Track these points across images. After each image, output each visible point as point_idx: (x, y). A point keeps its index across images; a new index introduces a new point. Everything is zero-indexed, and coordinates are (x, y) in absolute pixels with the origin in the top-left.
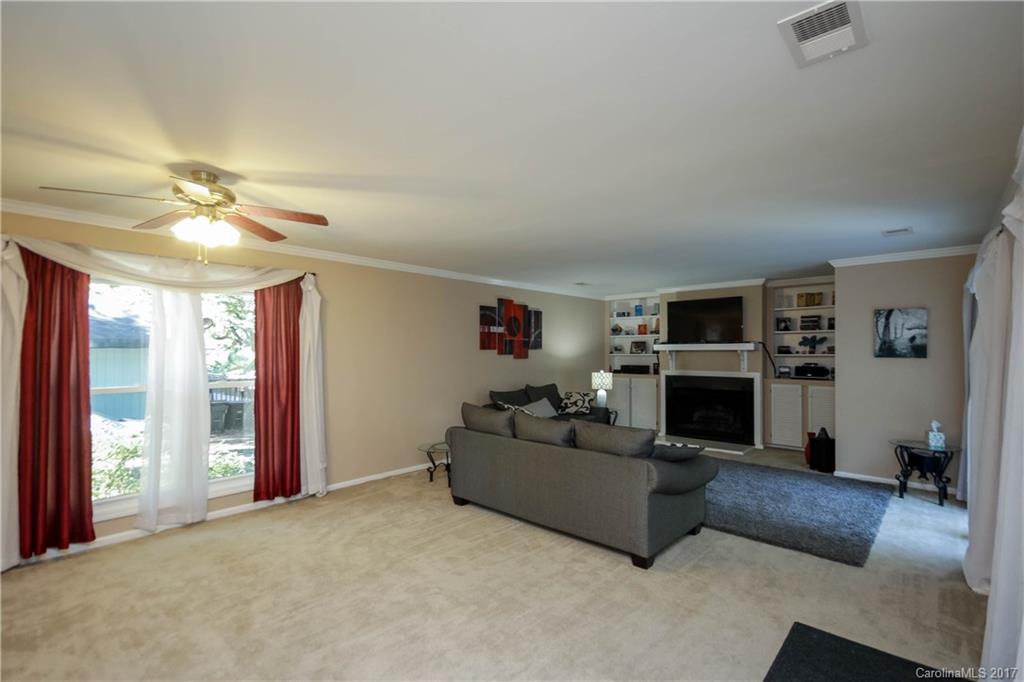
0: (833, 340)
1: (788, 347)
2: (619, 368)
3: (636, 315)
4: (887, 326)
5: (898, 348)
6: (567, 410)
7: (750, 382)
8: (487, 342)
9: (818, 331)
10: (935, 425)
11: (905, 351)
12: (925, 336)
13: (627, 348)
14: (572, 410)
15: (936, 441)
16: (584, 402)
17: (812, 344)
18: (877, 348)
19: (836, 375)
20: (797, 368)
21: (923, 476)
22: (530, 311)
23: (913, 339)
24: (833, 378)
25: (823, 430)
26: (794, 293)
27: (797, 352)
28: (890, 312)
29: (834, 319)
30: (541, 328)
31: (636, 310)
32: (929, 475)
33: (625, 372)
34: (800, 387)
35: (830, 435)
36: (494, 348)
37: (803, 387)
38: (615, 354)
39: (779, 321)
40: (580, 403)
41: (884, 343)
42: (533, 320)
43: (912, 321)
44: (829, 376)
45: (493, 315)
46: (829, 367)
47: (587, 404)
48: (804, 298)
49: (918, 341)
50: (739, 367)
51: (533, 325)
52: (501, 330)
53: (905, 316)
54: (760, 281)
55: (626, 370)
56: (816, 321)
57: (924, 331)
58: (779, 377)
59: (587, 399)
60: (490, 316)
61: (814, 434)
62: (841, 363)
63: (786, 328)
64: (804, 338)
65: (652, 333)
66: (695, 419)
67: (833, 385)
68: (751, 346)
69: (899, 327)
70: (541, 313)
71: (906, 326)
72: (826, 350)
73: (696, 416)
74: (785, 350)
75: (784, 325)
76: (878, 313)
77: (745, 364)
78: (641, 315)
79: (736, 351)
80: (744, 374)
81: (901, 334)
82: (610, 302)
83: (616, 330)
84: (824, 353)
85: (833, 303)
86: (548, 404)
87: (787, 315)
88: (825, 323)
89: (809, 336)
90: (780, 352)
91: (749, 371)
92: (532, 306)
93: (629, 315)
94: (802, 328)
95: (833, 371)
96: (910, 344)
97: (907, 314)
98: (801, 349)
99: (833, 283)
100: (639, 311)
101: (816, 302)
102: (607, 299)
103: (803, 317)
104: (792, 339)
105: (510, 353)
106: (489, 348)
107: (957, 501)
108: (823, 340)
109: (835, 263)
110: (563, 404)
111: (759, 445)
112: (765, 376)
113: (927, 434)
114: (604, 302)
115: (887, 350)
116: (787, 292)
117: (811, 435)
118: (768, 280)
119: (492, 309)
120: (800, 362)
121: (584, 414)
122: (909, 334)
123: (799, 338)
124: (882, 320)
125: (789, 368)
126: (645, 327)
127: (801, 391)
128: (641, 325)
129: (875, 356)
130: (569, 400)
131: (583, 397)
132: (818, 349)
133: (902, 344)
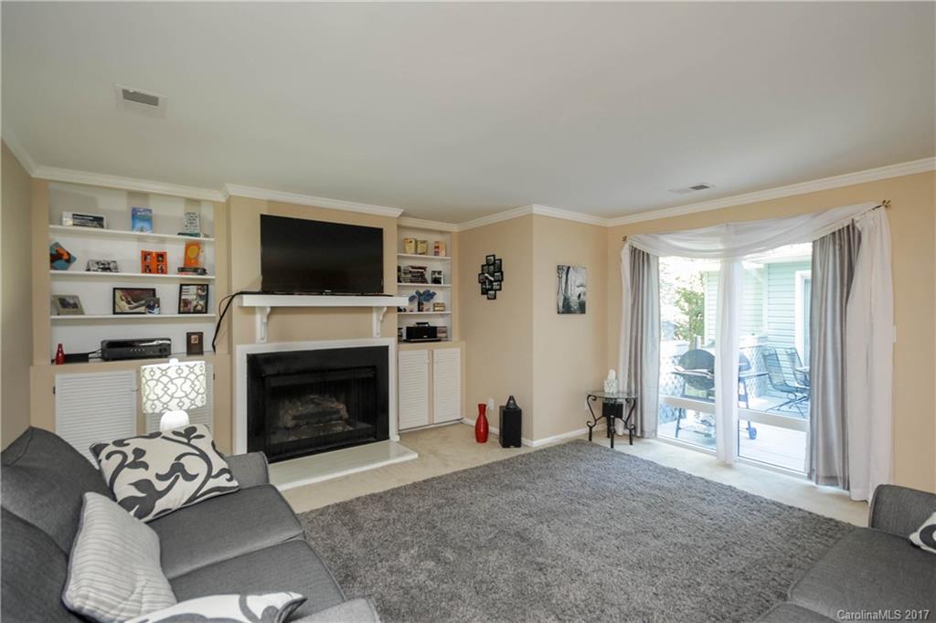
4: (567, 282)
5: (572, 304)
7: (385, 350)
9: (426, 285)
10: (612, 374)
11: (576, 307)
12: (585, 294)
18: (561, 304)
20: (408, 329)
23: (579, 296)
28: (569, 268)
37: (429, 351)
38: (65, 316)
41: (564, 298)
43: (580, 279)
49: (582, 299)
50: (372, 331)
53: (577, 274)
54: (396, 213)
56: (422, 273)
57: (585, 289)
69: (573, 283)
71: (577, 284)
76: (561, 268)
77: (376, 327)
80: (378, 341)
81: (574, 293)
83: (56, 259)
89: (421, 290)
91: (382, 337)
94: (411, 282)
96: (578, 301)
97: (577, 271)
98: (409, 306)
101: (421, 251)
102: (39, 174)
103: (412, 267)
111: (395, 436)
112: (399, 342)
115: (566, 309)
122: (578, 291)
124: (564, 275)
126: (161, 256)
127: (427, 356)
128: (149, 254)
129: (559, 313)
130: (146, 466)
131: (188, 444)
132: (427, 305)
133: (574, 301)
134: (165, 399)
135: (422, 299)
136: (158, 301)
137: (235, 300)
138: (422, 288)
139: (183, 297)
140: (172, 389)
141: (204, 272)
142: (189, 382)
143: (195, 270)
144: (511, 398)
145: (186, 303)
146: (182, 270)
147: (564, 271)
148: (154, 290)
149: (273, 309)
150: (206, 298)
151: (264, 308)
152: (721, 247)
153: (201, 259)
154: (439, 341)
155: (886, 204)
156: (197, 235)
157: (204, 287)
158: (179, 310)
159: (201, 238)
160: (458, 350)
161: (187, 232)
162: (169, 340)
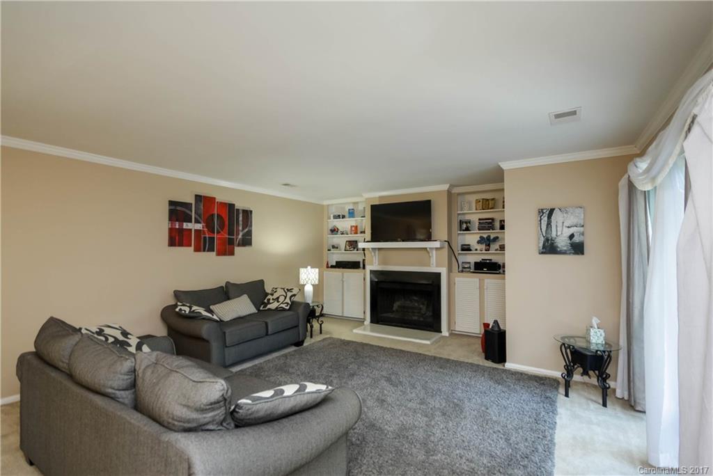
0: (504, 239)
1: (469, 245)
2: (334, 264)
3: (349, 217)
4: (549, 224)
5: (559, 245)
6: (269, 306)
7: (438, 275)
8: (178, 238)
9: (491, 231)
10: (595, 321)
11: (565, 248)
12: (583, 234)
13: (343, 247)
14: (273, 306)
15: (597, 339)
16: (286, 297)
17: (487, 242)
18: (541, 245)
19: (506, 269)
20: (476, 263)
21: (585, 373)
22: (238, 210)
23: (572, 236)
24: (504, 271)
25: (496, 322)
26: (473, 198)
27: (476, 250)
28: (552, 211)
29: (504, 221)
30: (251, 226)
31: (349, 213)
32: (591, 373)
33: (339, 268)
34: (477, 279)
35: (502, 327)
36: (190, 245)
37: (480, 280)
38: (333, 251)
39: (461, 222)
40: (281, 299)
41: (547, 240)
42: (241, 219)
43: (571, 220)
44: (501, 271)
45: (188, 212)
46: (500, 262)
47: (288, 300)
48: (481, 203)
49: (577, 239)
50: (430, 263)
51: (241, 223)
52: (199, 226)
53: (565, 215)
54: (445, 187)
55: (340, 265)
56: (490, 223)
57: (581, 229)
58: (462, 271)
59: (289, 294)
60: (184, 212)
61: (489, 325)
62: (510, 259)
63: (467, 229)
64: (481, 237)
65: (361, 232)
66: (394, 309)
67: (504, 279)
68: (437, 244)
69: (560, 224)
70: (251, 212)
71: (567, 224)
72: (498, 247)
73: (396, 305)
74: (466, 248)
75: (465, 226)
76: (541, 212)
77: (433, 260)
78: (353, 217)
79: (426, 248)
80: (433, 269)
81: (561, 232)
82: (328, 205)
83: (334, 231)
84: (496, 250)
85: (504, 208)
86: (249, 300)
87: (467, 218)
88: (497, 225)
90: (463, 250)
91: (437, 266)
92: (240, 205)
93: (344, 217)
94: (479, 229)
95: (504, 267)
96: (569, 241)
97: (567, 213)
98: (479, 247)
99: (503, 190)
100: (352, 214)
101: (490, 207)
102: (325, 203)
103: (480, 219)
104: (472, 239)
105: (211, 249)
106: (181, 245)
107: (617, 398)
108: (496, 239)
109: (505, 166)
110: (266, 301)
111: (445, 332)
112: (450, 270)
113: (588, 331)
114: (323, 206)
115: (549, 248)
116: (469, 198)
117: (486, 325)
118: (452, 186)
119: (187, 205)
120: (478, 259)
121: (284, 310)
122: (568, 232)
123: (477, 238)
124: (545, 219)
125: (469, 263)
126: (357, 227)
127: (478, 283)
129: (539, 253)
132: (493, 246)
133: (562, 242)
136: (357, 246)
138: (489, 234)
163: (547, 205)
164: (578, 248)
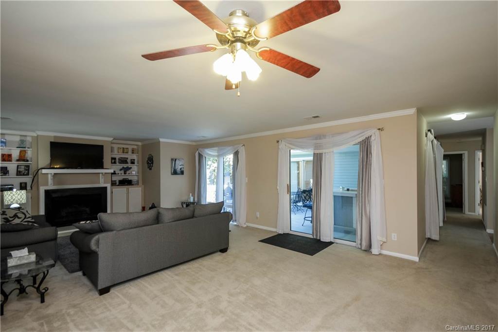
4: (175, 164)
5: (177, 172)
7: (106, 188)
11: (179, 173)
12: (184, 168)
18: (172, 172)
20: (119, 181)
23: (181, 169)
26: (116, 146)
27: (118, 174)
28: (176, 159)
34: (125, 189)
37: (127, 189)
39: (112, 159)
41: (174, 170)
50: (99, 181)
53: (180, 161)
54: (111, 139)
56: (126, 160)
57: (183, 166)
63: (115, 163)
64: (122, 167)
69: (178, 164)
71: (180, 164)
74: (114, 173)
75: (114, 161)
77: (102, 180)
78: (6, 147)
80: (102, 185)
81: (178, 168)
87: (114, 157)
88: (129, 161)
89: (125, 167)
91: (104, 183)
94: (120, 163)
98: (119, 172)
101: (126, 152)
103: (120, 158)
104: (117, 168)
108: (129, 168)
109: (161, 140)
112: (112, 185)
115: (175, 173)
120: (121, 178)
122: (180, 167)
123: (119, 167)
124: (174, 162)
125: (116, 181)
126: (10, 156)
127: (126, 191)
128: (5, 155)
129: (172, 174)
130: (6, 215)
131: (19, 210)
132: (128, 172)
133: (178, 170)
134: (12, 200)
135: (126, 170)
136: (8, 171)
137: (40, 170)
138: (125, 166)
139: (19, 170)
140: (14, 197)
141: (27, 161)
142: (20, 196)
143: (24, 160)
144: (153, 204)
145: (20, 172)
146: (18, 160)
147: (174, 160)
148: (6, 167)
149: (55, 174)
150: (28, 170)
151: (51, 174)
152: (216, 154)
153: (26, 156)
154: (133, 185)
155: (244, 145)
156: (25, 148)
157: (28, 166)
158: (17, 173)
159: (26, 149)
160: (140, 188)
161: (21, 146)
162: (13, 185)
163: (174, 157)
164: (182, 173)
